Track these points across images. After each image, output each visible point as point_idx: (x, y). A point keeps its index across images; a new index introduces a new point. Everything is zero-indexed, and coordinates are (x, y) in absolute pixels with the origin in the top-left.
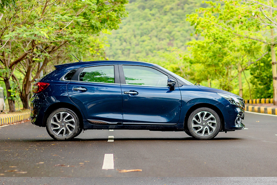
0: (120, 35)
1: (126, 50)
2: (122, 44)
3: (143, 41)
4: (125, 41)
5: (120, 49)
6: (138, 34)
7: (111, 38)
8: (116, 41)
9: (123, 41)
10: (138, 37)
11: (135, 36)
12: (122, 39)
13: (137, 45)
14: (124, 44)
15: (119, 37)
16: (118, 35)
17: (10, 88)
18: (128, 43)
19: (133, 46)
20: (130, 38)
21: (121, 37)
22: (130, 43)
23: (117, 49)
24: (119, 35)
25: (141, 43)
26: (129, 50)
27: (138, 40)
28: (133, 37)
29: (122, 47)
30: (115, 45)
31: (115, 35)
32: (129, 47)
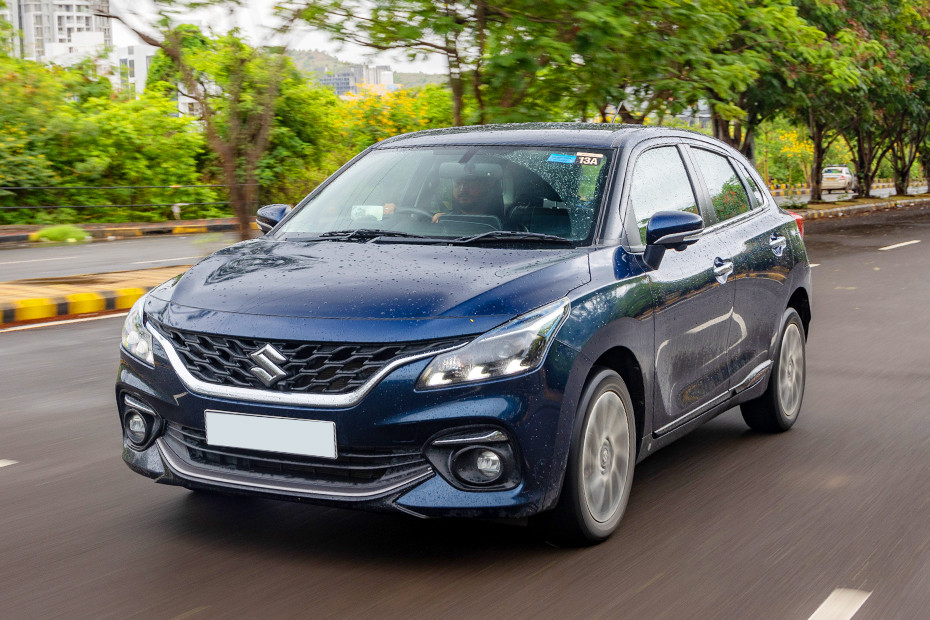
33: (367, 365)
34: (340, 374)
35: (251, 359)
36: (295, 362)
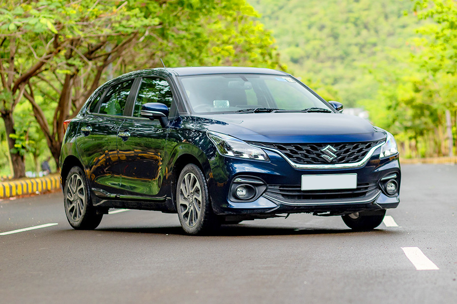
0: (356, 15)
1: (368, 46)
2: (358, 34)
3: (404, 27)
4: (366, 27)
5: (356, 45)
6: (392, 12)
7: (337, 22)
8: (347, 28)
9: (362, 26)
10: (393, 19)
11: (386, 17)
12: (359, 22)
13: (391, 34)
14: (364, 32)
15: (352, 20)
16: (351, 15)
17: (14, 132)
18: (372, 32)
19: (383, 37)
20: (376, 21)
21: (357, 19)
22: (377, 31)
23: (349, 45)
24: (353, 16)
25: (399, 30)
26: (375, 45)
27: (392, 25)
28: (382, 19)
29: (359, 40)
30: (345, 36)
31: (344, 16)
32: (373, 39)
33: (365, 150)
34: (356, 154)
35: (321, 152)
36: (339, 152)
